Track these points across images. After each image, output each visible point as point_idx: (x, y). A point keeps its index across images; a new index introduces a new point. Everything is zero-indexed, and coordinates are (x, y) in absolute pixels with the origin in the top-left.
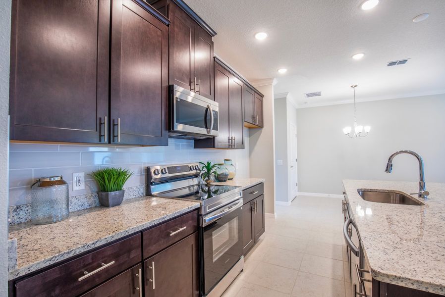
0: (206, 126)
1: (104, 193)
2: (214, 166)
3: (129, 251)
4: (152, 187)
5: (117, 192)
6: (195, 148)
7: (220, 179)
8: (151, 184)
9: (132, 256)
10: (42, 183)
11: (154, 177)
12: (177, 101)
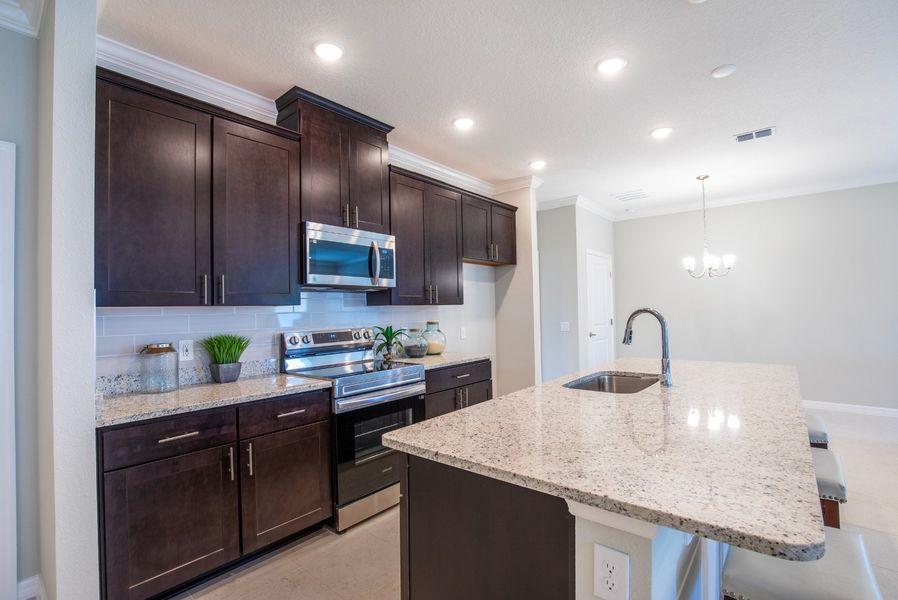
0: (371, 274)
1: (214, 366)
2: (400, 332)
3: (220, 426)
4: (287, 361)
5: (231, 366)
6: (368, 304)
7: (411, 353)
8: (288, 357)
9: (223, 432)
10: (149, 351)
11: (289, 346)
12: (311, 244)
